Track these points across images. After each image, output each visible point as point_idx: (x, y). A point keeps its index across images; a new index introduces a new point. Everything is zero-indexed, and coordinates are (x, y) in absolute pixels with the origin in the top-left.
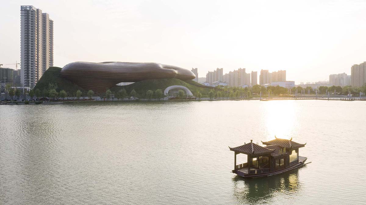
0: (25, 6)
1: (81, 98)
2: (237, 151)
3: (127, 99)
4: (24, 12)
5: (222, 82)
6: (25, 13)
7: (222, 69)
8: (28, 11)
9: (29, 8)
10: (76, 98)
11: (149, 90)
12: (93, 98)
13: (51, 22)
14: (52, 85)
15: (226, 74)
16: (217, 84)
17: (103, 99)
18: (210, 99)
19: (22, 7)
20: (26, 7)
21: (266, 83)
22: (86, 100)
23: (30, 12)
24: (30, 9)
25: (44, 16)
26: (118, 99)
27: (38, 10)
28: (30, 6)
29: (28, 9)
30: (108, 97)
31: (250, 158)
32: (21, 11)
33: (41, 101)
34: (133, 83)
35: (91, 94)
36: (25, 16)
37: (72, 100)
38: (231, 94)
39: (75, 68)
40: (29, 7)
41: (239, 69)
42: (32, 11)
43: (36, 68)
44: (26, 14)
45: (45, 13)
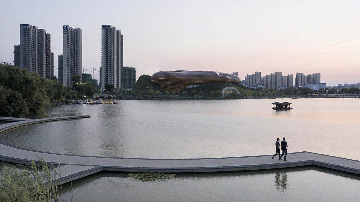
0: (105, 25)
1: (168, 96)
2: (274, 104)
4: (104, 30)
5: (260, 85)
7: (260, 73)
10: (165, 96)
11: (212, 91)
13: (122, 36)
15: (264, 77)
16: (256, 86)
17: (181, 97)
21: (301, 85)
23: (109, 30)
24: (109, 27)
25: (118, 32)
27: (114, 28)
28: (109, 25)
29: (107, 28)
30: (185, 95)
31: (277, 106)
32: (102, 29)
34: (197, 86)
38: (269, 94)
41: (275, 73)
42: (110, 30)
43: (113, 74)
44: (106, 32)
45: (119, 30)
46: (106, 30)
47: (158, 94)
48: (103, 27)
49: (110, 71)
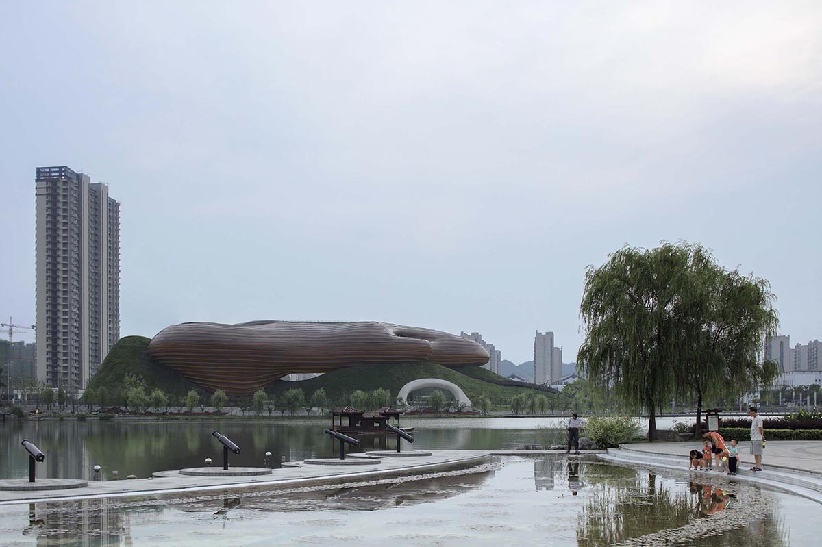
0: (47, 168)
1: (197, 409)
3: (305, 413)
4: (44, 184)
6: (47, 189)
8: (55, 182)
9: (58, 174)
10: (184, 409)
11: (357, 392)
12: (224, 409)
13: (114, 207)
14: (132, 379)
17: (246, 413)
18: (514, 414)
19: (38, 169)
20: (50, 172)
22: (207, 413)
23: (60, 185)
24: (61, 176)
25: (97, 192)
26: (283, 413)
27: (79, 177)
28: (60, 168)
29: (55, 176)
30: (260, 407)
32: (36, 181)
33: (110, 414)
35: (219, 399)
36: (47, 195)
37: (176, 414)
39: (182, 338)
40: (57, 170)
42: (65, 183)
44: (50, 192)
45: (100, 184)
46: (50, 185)
47: (157, 403)
48: (42, 175)
49: (65, 327)
